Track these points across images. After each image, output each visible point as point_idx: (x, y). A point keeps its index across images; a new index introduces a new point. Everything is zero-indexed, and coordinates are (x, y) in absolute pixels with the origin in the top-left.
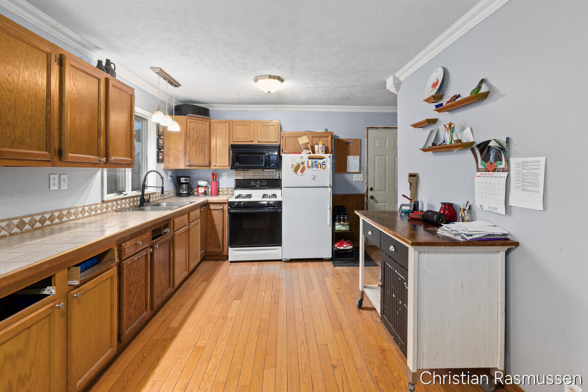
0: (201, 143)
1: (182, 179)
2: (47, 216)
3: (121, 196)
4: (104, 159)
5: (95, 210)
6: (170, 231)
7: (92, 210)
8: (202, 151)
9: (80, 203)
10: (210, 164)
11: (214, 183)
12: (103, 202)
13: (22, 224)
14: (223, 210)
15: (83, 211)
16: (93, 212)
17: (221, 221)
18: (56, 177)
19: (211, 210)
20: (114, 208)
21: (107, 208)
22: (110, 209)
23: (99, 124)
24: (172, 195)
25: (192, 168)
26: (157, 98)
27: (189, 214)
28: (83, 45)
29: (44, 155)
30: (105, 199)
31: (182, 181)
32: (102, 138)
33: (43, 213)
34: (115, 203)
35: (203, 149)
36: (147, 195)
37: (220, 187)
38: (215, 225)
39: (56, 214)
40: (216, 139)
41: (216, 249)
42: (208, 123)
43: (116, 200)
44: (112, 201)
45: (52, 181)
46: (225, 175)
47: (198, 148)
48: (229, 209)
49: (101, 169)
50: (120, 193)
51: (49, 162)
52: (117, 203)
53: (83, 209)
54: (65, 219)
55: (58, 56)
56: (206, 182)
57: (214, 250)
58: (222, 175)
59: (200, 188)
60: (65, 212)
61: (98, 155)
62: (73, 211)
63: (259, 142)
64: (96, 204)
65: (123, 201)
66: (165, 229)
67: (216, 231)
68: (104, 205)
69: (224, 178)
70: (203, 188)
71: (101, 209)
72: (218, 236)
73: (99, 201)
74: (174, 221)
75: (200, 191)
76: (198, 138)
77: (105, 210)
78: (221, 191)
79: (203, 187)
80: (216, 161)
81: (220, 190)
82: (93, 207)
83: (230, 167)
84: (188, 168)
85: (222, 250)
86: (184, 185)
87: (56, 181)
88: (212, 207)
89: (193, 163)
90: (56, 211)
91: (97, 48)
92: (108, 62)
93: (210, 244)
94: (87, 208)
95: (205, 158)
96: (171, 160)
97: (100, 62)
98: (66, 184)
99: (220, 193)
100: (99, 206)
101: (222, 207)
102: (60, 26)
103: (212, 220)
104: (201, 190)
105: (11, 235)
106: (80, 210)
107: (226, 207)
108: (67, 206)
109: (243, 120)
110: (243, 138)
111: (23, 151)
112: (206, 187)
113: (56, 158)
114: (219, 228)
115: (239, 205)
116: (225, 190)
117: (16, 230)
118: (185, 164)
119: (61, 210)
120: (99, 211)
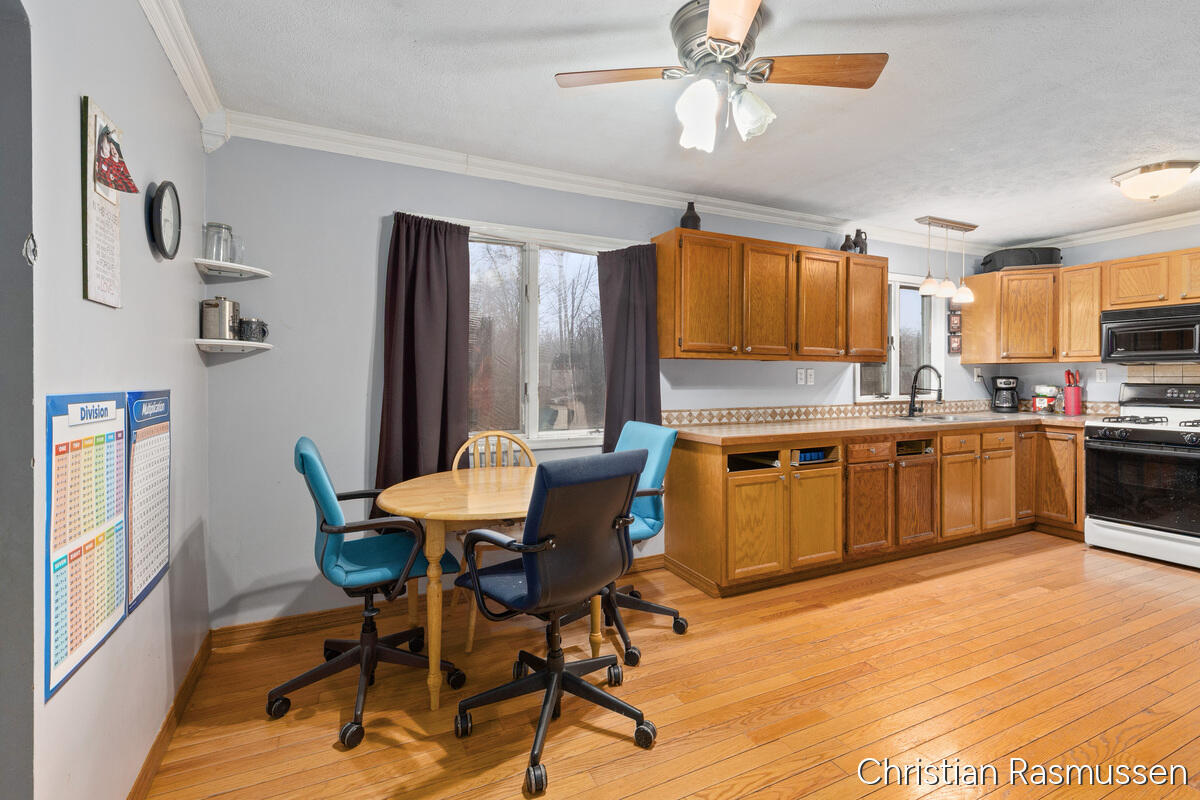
0: (1033, 314)
1: (999, 381)
2: (795, 410)
3: (882, 400)
4: (842, 352)
5: (845, 412)
6: (936, 452)
7: (840, 412)
8: (1036, 330)
9: (827, 402)
10: (1055, 352)
11: (1071, 391)
12: (855, 404)
13: (774, 414)
14: (1074, 441)
15: (830, 411)
16: (843, 415)
17: (1069, 463)
18: (803, 371)
19: (1048, 439)
20: (871, 414)
21: (860, 412)
22: (864, 414)
23: (837, 312)
24: (982, 408)
25: (1013, 361)
26: (945, 252)
27: (981, 435)
28: (830, 224)
29: (782, 350)
30: (858, 401)
31: (999, 385)
32: (840, 328)
33: (790, 407)
34: (871, 407)
35: (1038, 324)
36: (918, 402)
37: (1089, 399)
38: (1057, 470)
39: (803, 410)
40: (1070, 305)
41: (1059, 515)
42: (1051, 276)
43: (874, 404)
44: (867, 404)
45: (799, 376)
46: (1101, 374)
47: (1027, 325)
48: (1086, 441)
49: (852, 365)
50: (881, 395)
51: (788, 356)
52: (875, 407)
53: (831, 409)
54: (811, 416)
55: (795, 254)
56: (1054, 389)
57: (1054, 514)
58: (1092, 375)
59: (1037, 400)
60: (811, 409)
61: (836, 347)
62: (819, 409)
63: (1184, 299)
64: (847, 405)
65: (885, 407)
66: (926, 447)
67: (1060, 480)
68: (857, 408)
69: (1098, 380)
70: (1046, 400)
71: (853, 412)
72: (1063, 492)
73: (851, 403)
74: (941, 438)
75: (1038, 405)
76: (1026, 306)
77: (857, 414)
78: (1092, 408)
79: (1045, 397)
80: (1070, 347)
81: (1089, 405)
82: (842, 408)
83: (1100, 359)
84: (1006, 361)
85: (1073, 518)
86: (1005, 393)
87: (803, 377)
88: (1050, 434)
89: (1012, 353)
90: (803, 407)
91: (845, 220)
92: (859, 233)
93: (1046, 502)
94: (834, 409)
95: (1044, 342)
96: (974, 348)
97: (848, 237)
98: (812, 380)
99: (1089, 411)
100: (850, 408)
101: (1072, 436)
102: (807, 216)
103: (1051, 459)
104: (1042, 403)
105: (767, 422)
106: (827, 409)
107: (1081, 437)
108: (813, 403)
109: (1139, 257)
110: (1137, 293)
111: (766, 347)
112: (1054, 398)
113: (794, 352)
114: (1066, 477)
115: (1108, 435)
116: (1102, 405)
117: (769, 419)
118: (998, 354)
119: (807, 407)
120: (850, 415)
